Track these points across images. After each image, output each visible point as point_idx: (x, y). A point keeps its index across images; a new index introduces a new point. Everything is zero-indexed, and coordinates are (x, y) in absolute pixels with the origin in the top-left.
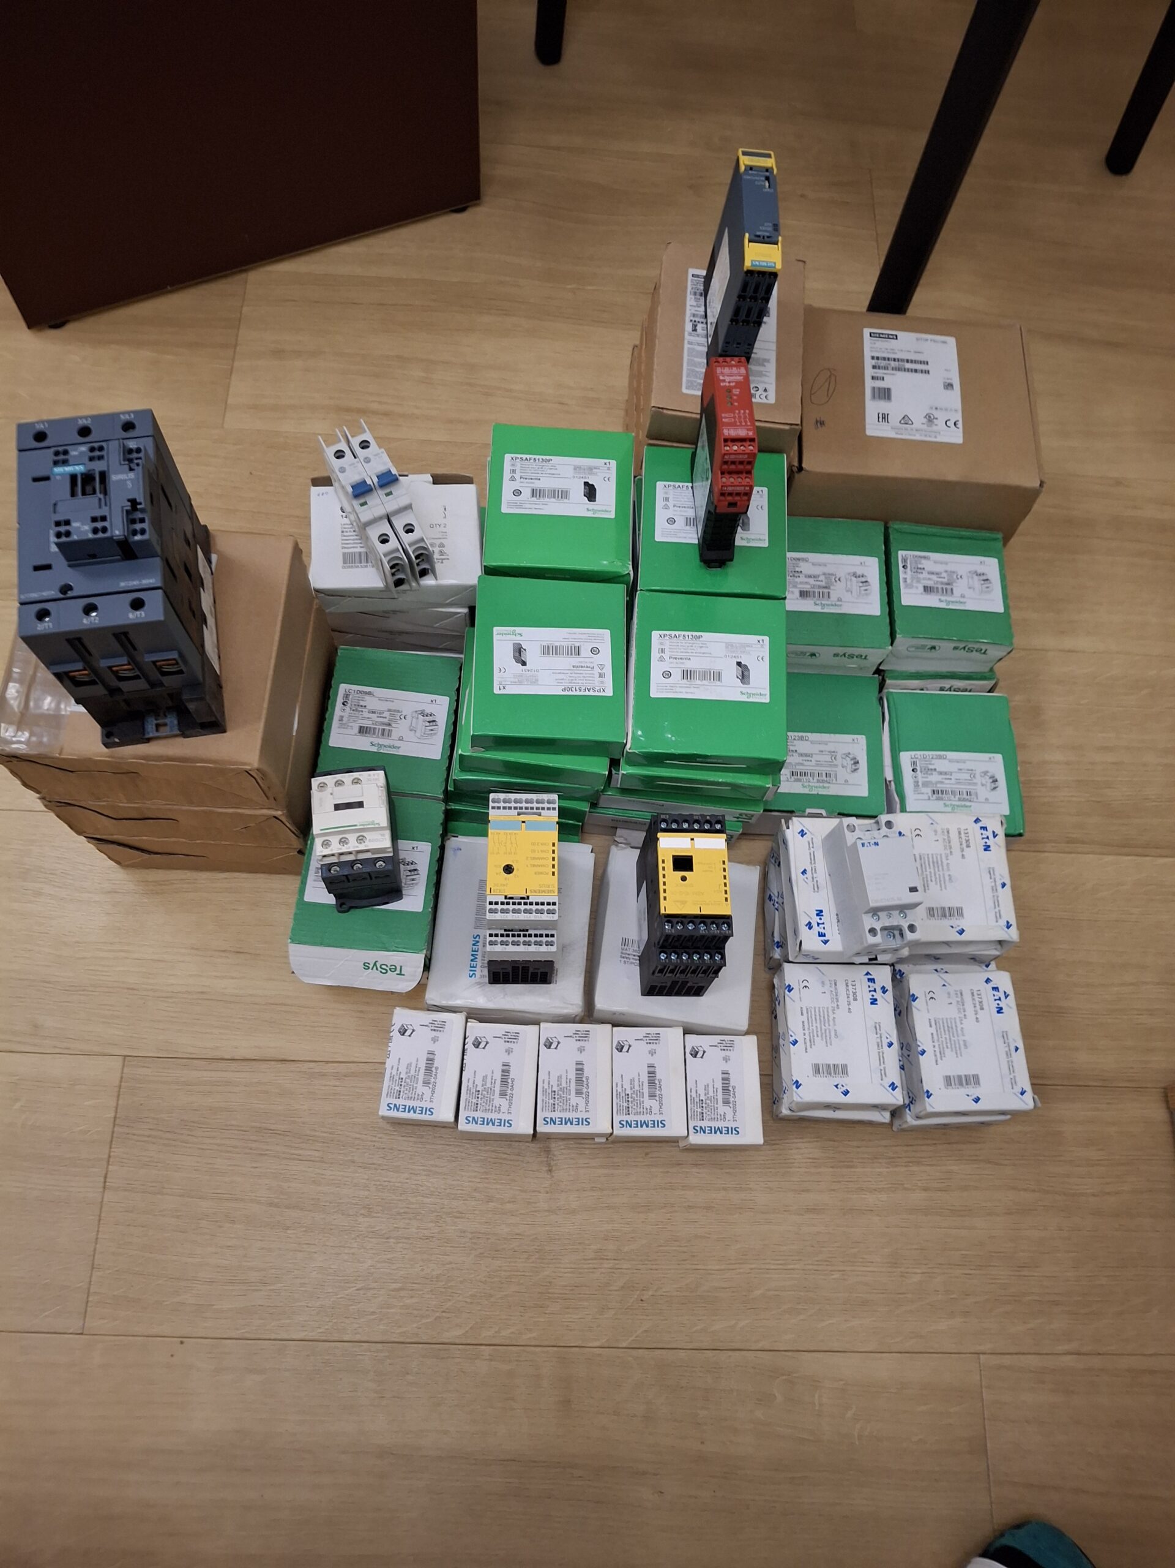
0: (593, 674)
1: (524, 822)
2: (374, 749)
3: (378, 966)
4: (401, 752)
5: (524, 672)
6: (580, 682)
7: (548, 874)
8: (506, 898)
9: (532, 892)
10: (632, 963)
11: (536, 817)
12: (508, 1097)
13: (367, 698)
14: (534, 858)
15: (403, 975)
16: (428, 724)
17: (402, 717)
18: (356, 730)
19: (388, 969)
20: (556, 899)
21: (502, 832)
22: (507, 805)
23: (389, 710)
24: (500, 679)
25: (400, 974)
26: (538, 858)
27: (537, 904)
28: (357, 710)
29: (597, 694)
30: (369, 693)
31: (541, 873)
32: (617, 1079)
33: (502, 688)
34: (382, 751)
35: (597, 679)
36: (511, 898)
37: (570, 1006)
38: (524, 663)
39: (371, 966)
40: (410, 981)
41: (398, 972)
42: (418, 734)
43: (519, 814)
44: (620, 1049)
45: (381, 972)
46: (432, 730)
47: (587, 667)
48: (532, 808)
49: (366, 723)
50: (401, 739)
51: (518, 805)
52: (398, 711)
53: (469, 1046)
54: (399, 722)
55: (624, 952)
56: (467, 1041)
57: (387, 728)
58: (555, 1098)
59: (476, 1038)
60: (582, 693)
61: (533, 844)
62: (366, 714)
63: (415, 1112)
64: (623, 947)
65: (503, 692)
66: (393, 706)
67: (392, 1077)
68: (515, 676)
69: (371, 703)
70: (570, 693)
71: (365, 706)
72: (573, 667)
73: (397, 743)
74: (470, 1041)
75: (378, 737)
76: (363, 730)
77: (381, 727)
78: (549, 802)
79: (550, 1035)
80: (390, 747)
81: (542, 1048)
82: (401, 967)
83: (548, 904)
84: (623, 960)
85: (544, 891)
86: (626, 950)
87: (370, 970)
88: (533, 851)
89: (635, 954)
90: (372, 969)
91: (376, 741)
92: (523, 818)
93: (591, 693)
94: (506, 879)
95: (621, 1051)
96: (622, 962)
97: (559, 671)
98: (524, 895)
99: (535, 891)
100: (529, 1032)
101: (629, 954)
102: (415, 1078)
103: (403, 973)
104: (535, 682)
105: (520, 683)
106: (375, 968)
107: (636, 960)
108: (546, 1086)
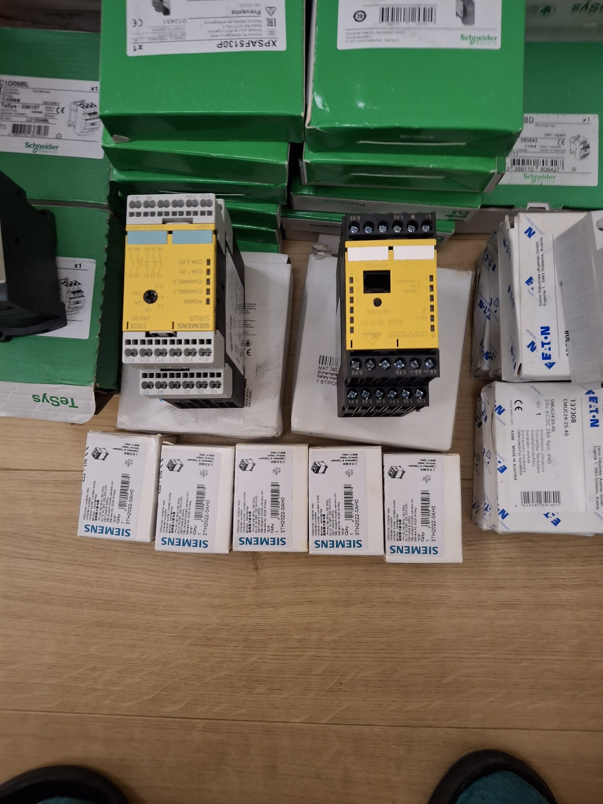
0: (260, 21)
1: (170, 232)
2: (30, 151)
3: (48, 399)
4: (59, 153)
5: (166, 25)
6: (242, 33)
7: (200, 302)
8: (148, 334)
9: (180, 327)
10: (329, 382)
11: (185, 226)
12: (203, 519)
13: (20, 90)
14: (183, 282)
15: (77, 407)
16: (88, 117)
17: (59, 110)
18: (9, 129)
19: (59, 401)
20: (211, 335)
21: (142, 247)
22: (149, 210)
23: (45, 103)
24: (136, 36)
25: (73, 406)
26: (188, 282)
27: (187, 342)
28: (9, 105)
29: (264, 48)
30: (23, 84)
31: (192, 301)
32: (313, 500)
33: (137, 47)
34: (38, 153)
35: (265, 28)
36: (156, 335)
37: (264, 429)
38: (166, 12)
39: (41, 398)
40: (85, 413)
41: (70, 403)
42: (78, 130)
43: (164, 222)
44: (316, 469)
45: (52, 404)
46: (93, 124)
47: (252, 12)
48: (181, 213)
49: (20, 120)
50: (59, 137)
51: (163, 209)
52: (55, 104)
53: (164, 469)
54: (56, 116)
55: (322, 370)
56: (162, 463)
57: (43, 125)
58: (250, 519)
59: (171, 461)
60: (244, 49)
61: (182, 262)
62: (20, 110)
63: (112, 533)
64: (321, 365)
65: (139, 53)
66: (49, 98)
67: (88, 500)
68: (156, 30)
69: (25, 95)
70: (229, 49)
71: (19, 100)
72: (233, 12)
73: (55, 143)
74: (164, 463)
75: (33, 136)
76: (17, 129)
77: (37, 124)
78: (204, 204)
79: (245, 457)
80: (47, 147)
81: (238, 470)
82: (72, 399)
83: (202, 342)
84: (320, 379)
85: (196, 325)
86: (324, 368)
87: (41, 403)
88: (182, 272)
89: (332, 372)
90: (43, 401)
91: (31, 141)
92: (169, 226)
93: (257, 48)
94: (147, 310)
95: (317, 472)
96: (320, 381)
97: (213, 20)
98: (171, 331)
99: (184, 326)
100: (224, 452)
101: (326, 373)
102: (111, 501)
103: (75, 405)
104: (181, 37)
105: (161, 39)
106: (45, 400)
107: (334, 379)
108: (242, 507)
